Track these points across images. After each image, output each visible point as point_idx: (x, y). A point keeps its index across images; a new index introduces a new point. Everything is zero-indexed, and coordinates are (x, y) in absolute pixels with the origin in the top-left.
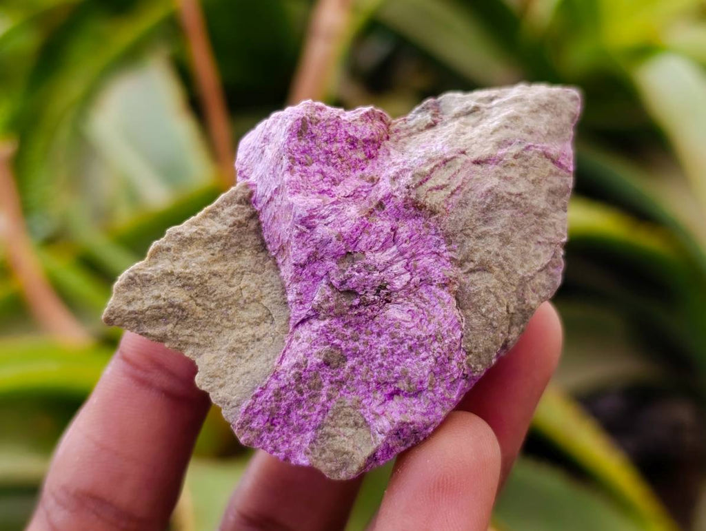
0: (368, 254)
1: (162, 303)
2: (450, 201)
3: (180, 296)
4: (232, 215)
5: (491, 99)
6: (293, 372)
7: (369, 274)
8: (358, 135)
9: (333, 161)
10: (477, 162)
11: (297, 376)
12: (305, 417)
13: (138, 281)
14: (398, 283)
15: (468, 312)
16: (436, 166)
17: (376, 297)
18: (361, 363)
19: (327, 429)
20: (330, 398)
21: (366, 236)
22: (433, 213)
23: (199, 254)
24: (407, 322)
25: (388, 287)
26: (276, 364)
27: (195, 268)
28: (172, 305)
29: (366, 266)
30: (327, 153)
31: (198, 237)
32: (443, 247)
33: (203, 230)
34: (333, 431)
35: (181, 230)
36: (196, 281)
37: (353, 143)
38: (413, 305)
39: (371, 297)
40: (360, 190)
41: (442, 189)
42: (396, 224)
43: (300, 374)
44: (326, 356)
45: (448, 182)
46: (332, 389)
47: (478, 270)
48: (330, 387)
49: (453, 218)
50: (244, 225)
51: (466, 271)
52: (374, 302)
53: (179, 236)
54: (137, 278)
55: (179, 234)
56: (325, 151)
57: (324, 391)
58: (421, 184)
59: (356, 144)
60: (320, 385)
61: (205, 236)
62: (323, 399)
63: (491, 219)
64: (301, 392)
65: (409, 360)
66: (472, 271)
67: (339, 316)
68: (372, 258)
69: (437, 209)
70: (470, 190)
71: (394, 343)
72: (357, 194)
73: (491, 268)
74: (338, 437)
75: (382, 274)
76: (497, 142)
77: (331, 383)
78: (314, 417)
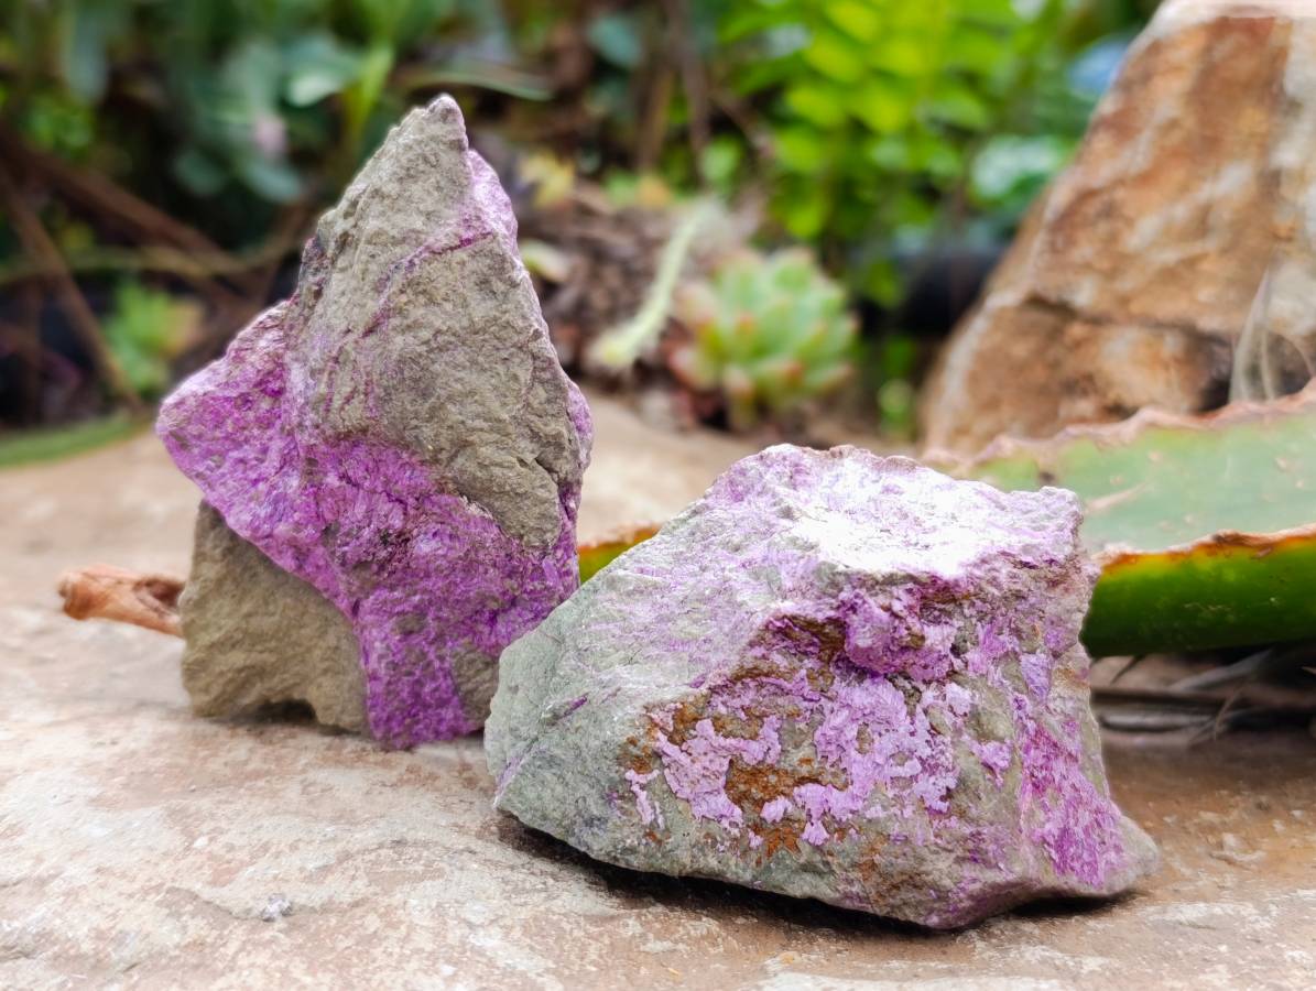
0: (342, 520)
1: (230, 675)
2: (371, 405)
3: (238, 658)
4: (215, 547)
5: (354, 204)
6: (383, 665)
7: (358, 538)
8: (244, 388)
9: (242, 438)
10: (369, 331)
11: (390, 666)
12: (436, 690)
13: (195, 668)
14: (397, 521)
15: (486, 500)
16: (330, 373)
17: (390, 549)
18: (440, 609)
19: (464, 688)
20: (442, 659)
21: (323, 504)
22: (364, 431)
23: (221, 607)
24: (439, 549)
25: (391, 532)
26: (363, 667)
27: (229, 624)
28: (240, 671)
29: (347, 534)
30: (226, 438)
31: (206, 590)
32: (405, 455)
33: (205, 581)
34: (470, 686)
35: (189, 596)
36: (239, 636)
37: (245, 401)
38: (434, 524)
39: (383, 554)
40: (286, 452)
41: (353, 398)
42: (342, 470)
43: (393, 662)
44: (400, 627)
45: (352, 384)
46: (438, 648)
47: (457, 452)
48: (433, 648)
49: (386, 422)
50: (235, 546)
51: (444, 464)
52: (392, 555)
53: (191, 603)
54: (192, 667)
55: (189, 601)
56: (223, 438)
57: (432, 656)
58: (328, 411)
59: (250, 398)
60: (424, 654)
61: (211, 585)
62: (437, 664)
63: (426, 388)
64: (410, 674)
65: (475, 580)
66: (452, 458)
67: (377, 586)
68: (347, 522)
69: (363, 424)
70: (381, 374)
71: (446, 577)
72: (288, 458)
73: (466, 441)
74: (481, 688)
75: (372, 526)
76: (372, 289)
77: (431, 643)
78: (444, 685)
